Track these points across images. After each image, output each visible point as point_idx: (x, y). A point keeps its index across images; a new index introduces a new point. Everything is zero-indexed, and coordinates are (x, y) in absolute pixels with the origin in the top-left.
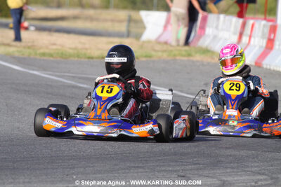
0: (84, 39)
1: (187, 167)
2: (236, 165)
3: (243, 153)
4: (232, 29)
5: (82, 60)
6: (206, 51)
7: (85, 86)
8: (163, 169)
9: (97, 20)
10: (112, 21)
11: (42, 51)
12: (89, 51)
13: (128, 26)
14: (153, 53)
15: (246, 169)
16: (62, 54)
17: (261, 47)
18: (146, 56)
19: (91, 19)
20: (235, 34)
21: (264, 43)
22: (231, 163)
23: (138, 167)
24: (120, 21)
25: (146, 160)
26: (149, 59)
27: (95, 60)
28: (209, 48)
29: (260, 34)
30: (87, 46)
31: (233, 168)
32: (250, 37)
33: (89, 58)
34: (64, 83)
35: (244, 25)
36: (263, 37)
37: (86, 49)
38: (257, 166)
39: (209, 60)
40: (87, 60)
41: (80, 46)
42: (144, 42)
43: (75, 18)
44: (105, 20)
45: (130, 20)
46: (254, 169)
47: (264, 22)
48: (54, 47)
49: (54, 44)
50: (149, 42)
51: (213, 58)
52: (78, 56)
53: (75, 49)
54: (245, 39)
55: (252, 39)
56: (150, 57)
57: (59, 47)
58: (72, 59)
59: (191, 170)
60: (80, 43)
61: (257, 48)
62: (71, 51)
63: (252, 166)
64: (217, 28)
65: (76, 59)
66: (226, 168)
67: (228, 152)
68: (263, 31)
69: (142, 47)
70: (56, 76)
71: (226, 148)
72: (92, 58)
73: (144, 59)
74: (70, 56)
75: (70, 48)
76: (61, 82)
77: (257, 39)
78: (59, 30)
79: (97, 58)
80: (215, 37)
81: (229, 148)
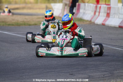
0: (27, 17)
1: (74, 70)
2: (95, 68)
5: (26, 26)
6: (81, 20)
8: (63, 71)
10: (40, 9)
11: (9, 23)
15: (100, 70)
16: (17, 24)
19: (30, 8)
20: (92, 11)
21: (105, 15)
23: (52, 71)
24: (43, 9)
25: (55, 68)
28: (82, 18)
30: (28, 20)
31: (94, 70)
34: (19, 36)
35: (96, 7)
36: (105, 13)
37: (28, 21)
39: (82, 24)
40: (29, 26)
41: (25, 20)
43: (23, 8)
44: (36, 9)
45: (47, 8)
46: (103, 70)
47: (105, 6)
49: (13, 20)
51: (84, 23)
53: (23, 21)
54: (97, 14)
55: (100, 14)
57: (16, 21)
59: (75, 71)
60: (25, 19)
62: (22, 23)
64: (85, 9)
65: (24, 26)
68: (105, 10)
75: (21, 21)
77: (102, 14)
79: (33, 25)
80: (84, 13)
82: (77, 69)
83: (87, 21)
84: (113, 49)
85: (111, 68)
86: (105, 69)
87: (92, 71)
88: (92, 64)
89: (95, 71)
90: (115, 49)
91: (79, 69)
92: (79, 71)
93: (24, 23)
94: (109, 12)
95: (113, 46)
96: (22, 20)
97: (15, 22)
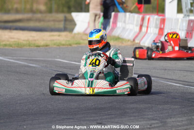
2: (137, 114)
3: (142, 106)
4: (135, 23)
5: (32, 48)
6: (118, 38)
7: (34, 65)
9: (43, 21)
10: (54, 21)
11: (4, 43)
12: (37, 42)
13: (65, 24)
14: (81, 41)
15: (144, 117)
16: (18, 44)
17: (155, 34)
18: (76, 44)
19: (39, 20)
20: (137, 26)
21: (157, 31)
22: (134, 113)
24: (60, 21)
26: (78, 45)
27: (41, 47)
28: (120, 36)
29: (154, 25)
30: (36, 38)
31: (135, 116)
32: (147, 27)
33: (37, 46)
35: (143, 19)
36: (156, 27)
37: (35, 40)
38: (152, 115)
39: (120, 44)
40: (36, 48)
41: (31, 38)
42: (75, 34)
43: (29, 20)
44: (49, 21)
45: (66, 20)
46: (149, 116)
47: (156, 17)
48: (13, 40)
49: (13, 38)
50: (79, 34)
51: (123, 43)
52: (29, 46)
53: (28, 40)
54: (144, 29)
55: (149, 29)
56: (79, 44)
58: (25, 47)
60: (31, 36)
61: (152, 35)
62: (25, 42)
63: (148, 115)
64: (125, 22)
65: (28, 47)
66: (131, 116)
67: (132, 106)
68: (156, 23)
69: (73, 37)
70: (14, 59)
71: (131, 103)
72: (39, 46)
73: (76, 46)
74: (24, 45)
75: (24, 40)
76: (17, 63)
77: (152, 29)
78: (16, 29)
79: (42, 46)
80: (124, 28)
81: (133, 103)
82: (109, 115)
83: (129, 40)
84: (167, 85)
85: (162, 114)
86: (153, 116)
87: (132, 118)
88: (133, 108)
89: (136, 118)
90: (171, 85)
91: (112, 115)
92: (113, 118)
93: (28, 42)
94: (162, 26)
95: (166, 80)
96: (26, 39)
97: (14, 41)
